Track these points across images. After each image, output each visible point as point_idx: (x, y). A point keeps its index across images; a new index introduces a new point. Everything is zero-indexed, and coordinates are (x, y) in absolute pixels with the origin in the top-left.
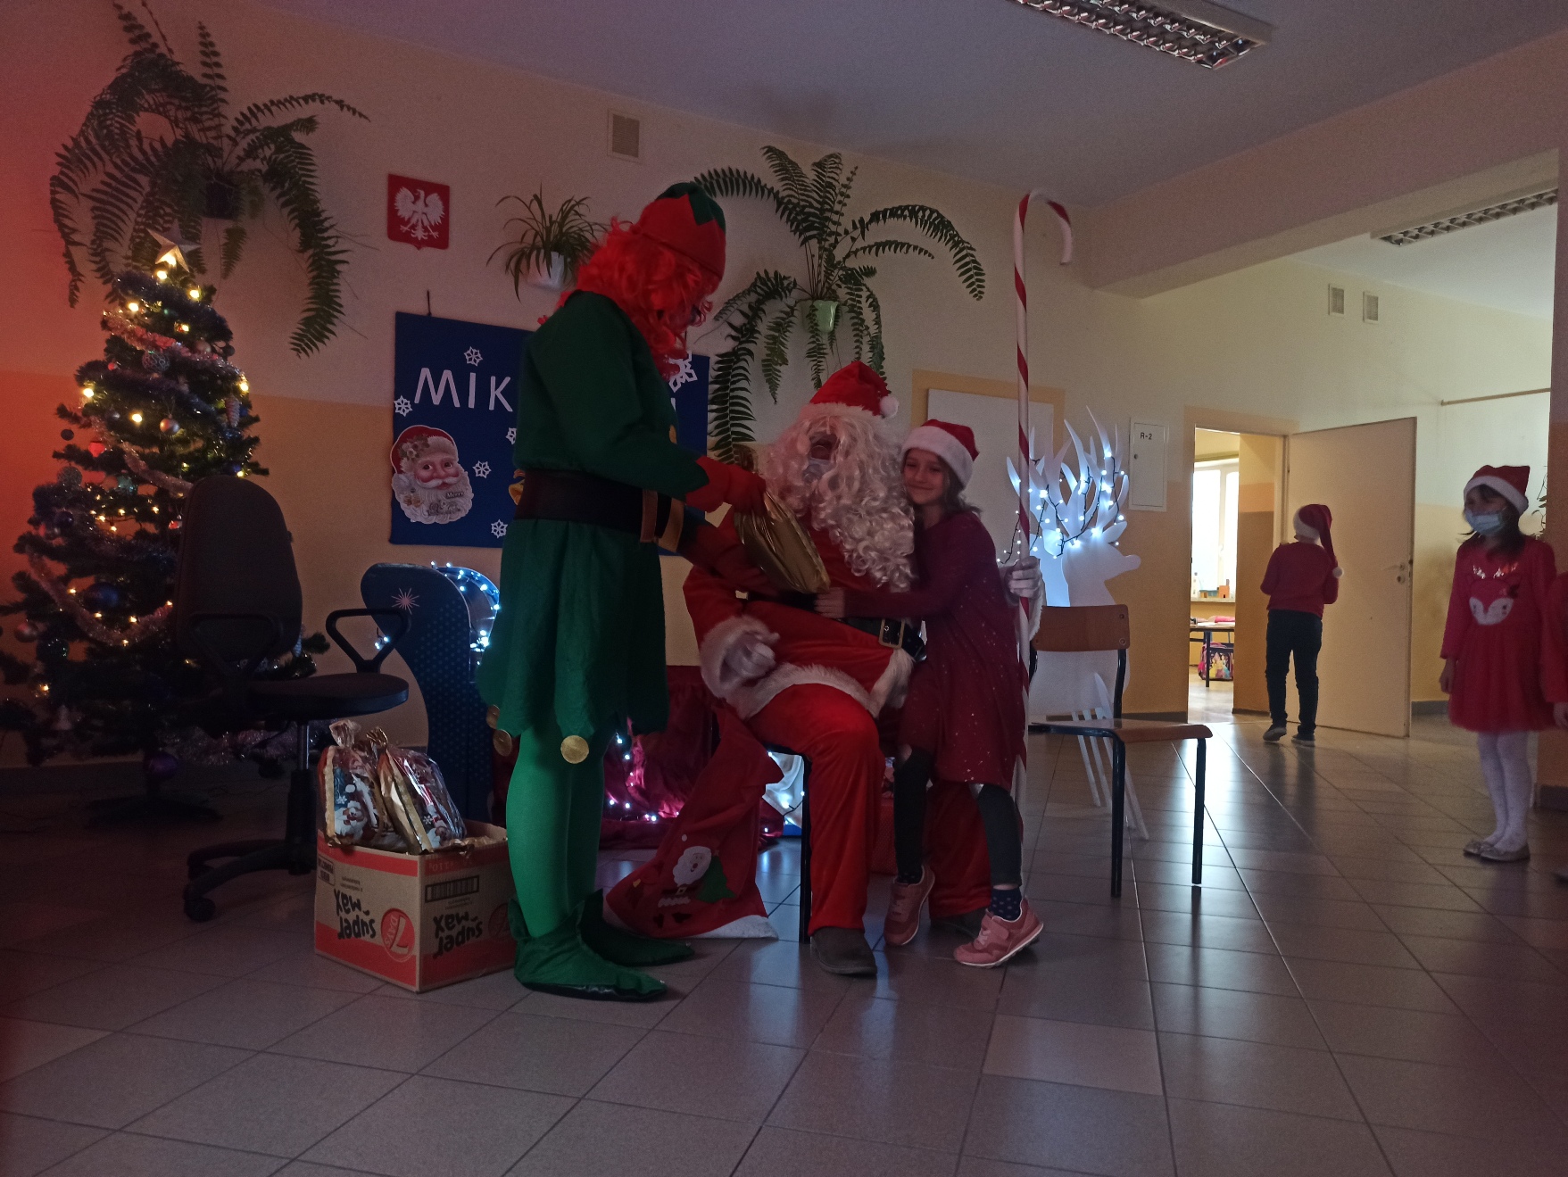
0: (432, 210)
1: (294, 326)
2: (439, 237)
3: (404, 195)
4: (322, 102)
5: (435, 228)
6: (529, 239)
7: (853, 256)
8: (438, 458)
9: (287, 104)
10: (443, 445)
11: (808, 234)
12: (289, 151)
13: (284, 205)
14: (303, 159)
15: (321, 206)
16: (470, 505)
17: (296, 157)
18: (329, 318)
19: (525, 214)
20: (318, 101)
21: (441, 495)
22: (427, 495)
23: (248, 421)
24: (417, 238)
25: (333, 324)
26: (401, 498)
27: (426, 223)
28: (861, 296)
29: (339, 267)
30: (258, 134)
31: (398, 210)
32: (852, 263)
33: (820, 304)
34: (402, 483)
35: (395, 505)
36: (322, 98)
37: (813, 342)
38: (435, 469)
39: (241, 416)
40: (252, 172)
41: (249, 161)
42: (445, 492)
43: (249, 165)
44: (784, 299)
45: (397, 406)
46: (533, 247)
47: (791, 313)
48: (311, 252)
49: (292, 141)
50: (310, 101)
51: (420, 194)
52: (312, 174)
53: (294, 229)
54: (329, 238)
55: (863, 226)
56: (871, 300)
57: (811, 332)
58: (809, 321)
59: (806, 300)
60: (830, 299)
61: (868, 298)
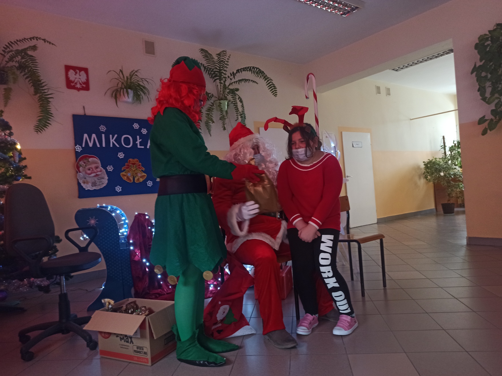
0: (82, 78)
1: (35, 123)
2: (86, 86)
3: (71, 73)
4: (37, 40)
5: (84, 83)
6: (120, 85)
7: (231, 85)
8: (93, 166)
9: (23, 41)
10: (95, 161)
11: (216, 78)
12: (26, 58)
13: (27, 78)
14: (33, 61)
15: (41, 78)
16: (107, 182)
17: (31, 60)
18: (48, 119)
19: (117, 76)
20: (35, 40)
21: (96, 179)
22: (91, 179)
23: (22, 159)
24: (77, 87)
25: (50, 121)
26: (81, 181)
27: (81, 82)
28: (236, 98)
29: (50, 100)
30: (13, 52)
31: (69, 78)
32: (231, 87)
33: (222, 101)
34: (81, 176)
35: (79, 184)
36: (37, 38)
37: (221, 115)
38: (93, 170)
39: (19, 158)
40: (12, 67)
41: (11, 63)
42: (97, 177)
43: (11, 64)
44: (210, 100)
45: (76, 149)
46: (121, 88)
47: (213, 105)
48: (38, 95)
49: (27, 55)
50: (32, 39)
51: (77, 71)
52: (37, 66)
53: (31, 87)
54: (45, 89)
55: (234, 74)
56: (239, 99)
57: (220, 111)
58: (219, 107)
59: (217, 100)
60: (225, 100)
61: (239, 98)
